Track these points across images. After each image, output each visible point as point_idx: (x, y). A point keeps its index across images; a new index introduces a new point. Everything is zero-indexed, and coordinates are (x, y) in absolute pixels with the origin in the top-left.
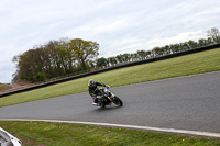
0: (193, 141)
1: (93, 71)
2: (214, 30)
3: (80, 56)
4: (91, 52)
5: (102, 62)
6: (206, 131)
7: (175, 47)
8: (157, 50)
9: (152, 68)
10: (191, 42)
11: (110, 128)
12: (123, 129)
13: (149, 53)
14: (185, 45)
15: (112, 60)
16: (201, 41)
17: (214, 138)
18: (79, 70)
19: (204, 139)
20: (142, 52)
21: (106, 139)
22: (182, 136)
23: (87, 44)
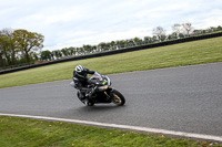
0: (133, 136)
1: (36, 63)
2: (159, 28)
3: (24, 47)
4: (36, 44)
5: (46, 55)
6: (145, 126)
7: (121, 43)
8: (103, 45)
9: (97, 62)
10: (136, 39)
11: (52, 122)
12: (64, 123)
13: (95, 47)
14: (131, 41)
15: (57, 53)
16: (146, 39)
17: (153, 134)
18: (22, 62)
19: (143, 134)
20: (88, 47)
21: (47, 133)
22: (123, 131)
23: (31, 35)
